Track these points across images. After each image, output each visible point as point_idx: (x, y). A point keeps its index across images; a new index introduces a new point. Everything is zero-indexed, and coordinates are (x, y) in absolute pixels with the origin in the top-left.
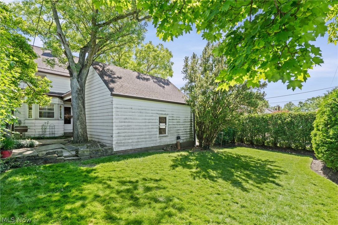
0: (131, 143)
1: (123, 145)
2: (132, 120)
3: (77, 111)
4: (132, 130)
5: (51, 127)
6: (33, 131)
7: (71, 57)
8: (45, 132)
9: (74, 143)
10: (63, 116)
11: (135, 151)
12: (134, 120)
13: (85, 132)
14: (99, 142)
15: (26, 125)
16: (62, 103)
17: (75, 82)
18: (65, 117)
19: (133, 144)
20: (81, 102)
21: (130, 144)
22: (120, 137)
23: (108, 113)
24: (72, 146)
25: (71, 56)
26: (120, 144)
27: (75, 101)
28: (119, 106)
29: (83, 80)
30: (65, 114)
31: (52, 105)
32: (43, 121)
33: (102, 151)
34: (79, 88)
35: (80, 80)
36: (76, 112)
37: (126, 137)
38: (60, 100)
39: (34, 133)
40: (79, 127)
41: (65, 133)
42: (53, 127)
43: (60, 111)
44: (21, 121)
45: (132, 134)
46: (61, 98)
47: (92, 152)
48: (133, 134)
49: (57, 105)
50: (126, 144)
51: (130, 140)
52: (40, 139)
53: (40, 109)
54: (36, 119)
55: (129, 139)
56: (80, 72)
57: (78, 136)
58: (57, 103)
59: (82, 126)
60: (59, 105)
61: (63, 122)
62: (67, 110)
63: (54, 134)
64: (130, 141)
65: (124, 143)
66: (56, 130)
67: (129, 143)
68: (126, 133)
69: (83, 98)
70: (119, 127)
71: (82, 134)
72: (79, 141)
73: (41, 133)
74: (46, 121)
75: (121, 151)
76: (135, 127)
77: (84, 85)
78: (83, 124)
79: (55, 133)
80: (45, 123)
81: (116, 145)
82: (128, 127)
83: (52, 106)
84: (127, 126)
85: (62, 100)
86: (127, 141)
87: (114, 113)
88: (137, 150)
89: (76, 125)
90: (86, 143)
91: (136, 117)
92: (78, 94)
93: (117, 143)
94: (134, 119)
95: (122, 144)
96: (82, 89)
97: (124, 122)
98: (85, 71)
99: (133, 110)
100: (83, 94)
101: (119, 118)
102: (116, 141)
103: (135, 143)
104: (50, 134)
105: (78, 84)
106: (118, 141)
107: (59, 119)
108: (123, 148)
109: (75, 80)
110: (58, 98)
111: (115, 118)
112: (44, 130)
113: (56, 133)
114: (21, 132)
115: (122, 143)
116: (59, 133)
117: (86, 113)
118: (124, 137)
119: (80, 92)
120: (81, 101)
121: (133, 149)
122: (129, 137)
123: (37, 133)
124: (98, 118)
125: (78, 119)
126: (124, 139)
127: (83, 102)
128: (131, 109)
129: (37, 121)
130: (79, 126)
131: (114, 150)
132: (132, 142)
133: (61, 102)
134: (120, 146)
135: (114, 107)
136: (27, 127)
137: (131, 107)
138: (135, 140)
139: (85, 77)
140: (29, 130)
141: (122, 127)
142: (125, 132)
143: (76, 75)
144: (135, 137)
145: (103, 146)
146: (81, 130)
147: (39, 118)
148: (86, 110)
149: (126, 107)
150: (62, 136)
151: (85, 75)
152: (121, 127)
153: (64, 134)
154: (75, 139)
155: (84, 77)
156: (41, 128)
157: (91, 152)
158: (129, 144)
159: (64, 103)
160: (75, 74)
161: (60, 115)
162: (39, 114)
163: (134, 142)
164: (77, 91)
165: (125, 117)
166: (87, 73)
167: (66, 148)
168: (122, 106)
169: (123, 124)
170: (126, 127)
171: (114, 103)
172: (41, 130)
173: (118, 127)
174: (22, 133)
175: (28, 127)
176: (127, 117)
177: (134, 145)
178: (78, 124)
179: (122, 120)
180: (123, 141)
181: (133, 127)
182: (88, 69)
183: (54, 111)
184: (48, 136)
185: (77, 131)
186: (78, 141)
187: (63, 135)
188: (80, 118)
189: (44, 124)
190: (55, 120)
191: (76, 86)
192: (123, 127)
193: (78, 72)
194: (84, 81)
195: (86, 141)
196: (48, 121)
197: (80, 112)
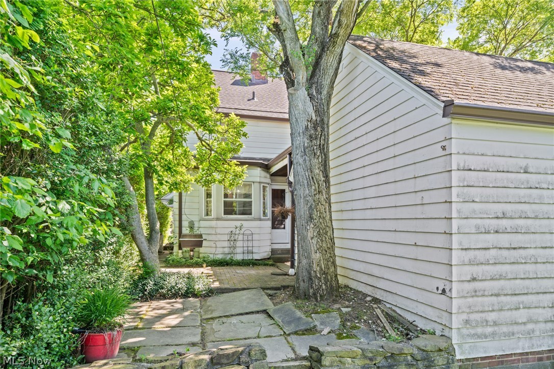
0: (524, 323)
1: (494, 334)
2: (529, 222)
3: (307, 192)
4: (530, 268)
5: (246, 238)
6: (212, 244)
7: (291, 26)
8: (235, 248)
9: (297, 298)
10: (269, 211)
11: (540, 359)
12: (537, 222)
13: (330, 263)
14: (376, 301)
15: (202, 231)
16: (268, 181)
17: (303, 98)
18: (273, 212)
19: (533, 331)
20: (319, 163)
21: (522, 328)
22: (480, 299)
23: (423, 194)
24: (294, 309)
25: (289, 20)
26: (479, 330)
27: (301, 161)
28: (473, 162)
29: (325, 92)
30: (274, 205)
31: (248, 185)
32: (233, 223)
33: (409, 358)
34: (314, 118)
35: (314, 93)
36: (305, 197)
37: (503, 298)
38: (264, 174)
39: (213, 250)
40: (313, 244)
41: (273, 251)
42: (250, 238)
43: (264, 199)
44: (195, 223)
45: (527, 282)
46: (266, 168)
47: (371, 359)
48: (532, 284)
49: (258, 184)
50: (505, 329)
51: (522, 311)
52: (224, 266)
53: (226, 196)
54: (218, 219)
55: (517, 309)
56: (317, 65)
57: (310, 274)
58: (258, 180)
59: (322, 241)
60: (262, 185)
61: (269, 223)
62: (278, 196)
63: (252, 253)
64: (521, 316)
65: (495, 324)
66: (255, 244)
67: (516, 323)
68: (505, 279)
69: (324, 149)
70: (477, 252)
71: (321, 269)
72: (314, 294)
73: (227, 250)
74: (238, 224)
75: (483, 358)
76: (541, 251)
77: (325, 108)
78: (325, 234)
79: (254, 251)
80: (236, 228)
81: (465, 331)
82: (512, 251)
83: (248, 187)
84: (508, 249)
85: (268, 172)
86: (506, 315)
87: (454, 191)
88: (548, 358)
89: (303, 239)
90: (335, 302)
91: (545, 208)
92: (311, 136)
93: (467, 322)
94: (536, 218)
95: (489, 330)
96: (322, 120)
97: (497, 232)
98: (329, 60)
99: (533, 179)
100: (323, 137)
101: (474, 211)
102: (465, 316)
103: (542, 326)
104: (243, 253)
105: (309, 103)
106: (473, 317)
107: (262, 217)
108: (492, 349)
109: (302, 93)
110: (259, 169)
111: (459, 212)
112: (232, 243)
113: (256, 252)
114: (192, 248)
115: (486, 323)
116: (263, 249)
117: (333, 199)
118: (494, 299)
119: (316, 130)
120: (318, 158)
121: (532, 353)
122: (515, 299)
123: (220, 250)
124: (369, 214)
125: (311, 218)
126: (496, 308)
127: (325, 161)
128: (526, 172)
129: (220, 223)
130: (314, 241)
131: (458, 356)
132: (530, 321)
133: (265, 177)
134: (479, 337)
135: (454, 167)
136: (201, 236)
137: (523, 163)
138: (540, 311)
139: (329, 80)
140: (204, 243)
141: (487, 252)
142: (501, 278)
143: (305, 80)
144: (541, 297)
145: (408, 331)
146: (318, 255)
147: (223, 216)
148: (333, 190)
149: (502, 162)
150: (268, 259)
151: (331, 72)
152: (483, 252)
153: (271, 252)
154: (302, 283)
155: (326, 82)
156: (226, 238)
157: (368, 362)
158: (516, 328)
159: (272, 180)
160: (302, 76)
161: (264, 208)
162: (224, 207)
163: (537, 322)
164: (307, 128)
165: (499, 208)
166: (335, 65)
167: (276, 317)
168: (488, 161)
169: (491, 239)
170: (505, 253)
171: (454, 147)
172: (226, 244)
173: (471, 254)
174: (192, 250)
175: (204, 237)
176: (508, 208)
177: (537, 333)
178: (310, 235)
179: (488, 221)
180: (492, 316)
181: (532, 252)
182: (338, 50)
183: (252, 200)
184: (239, 257)
185: (308, 257)
186: (311, 291)
187: (268, 255)
188: (315, 215)
189: (234, 230)
190: (254, 219)
191: (305, 111)
192: (493, 252)
193: (311, 68)
194: (328, 92)
195: (335, 293)
196: (242, 222)
197: (317, 196)
